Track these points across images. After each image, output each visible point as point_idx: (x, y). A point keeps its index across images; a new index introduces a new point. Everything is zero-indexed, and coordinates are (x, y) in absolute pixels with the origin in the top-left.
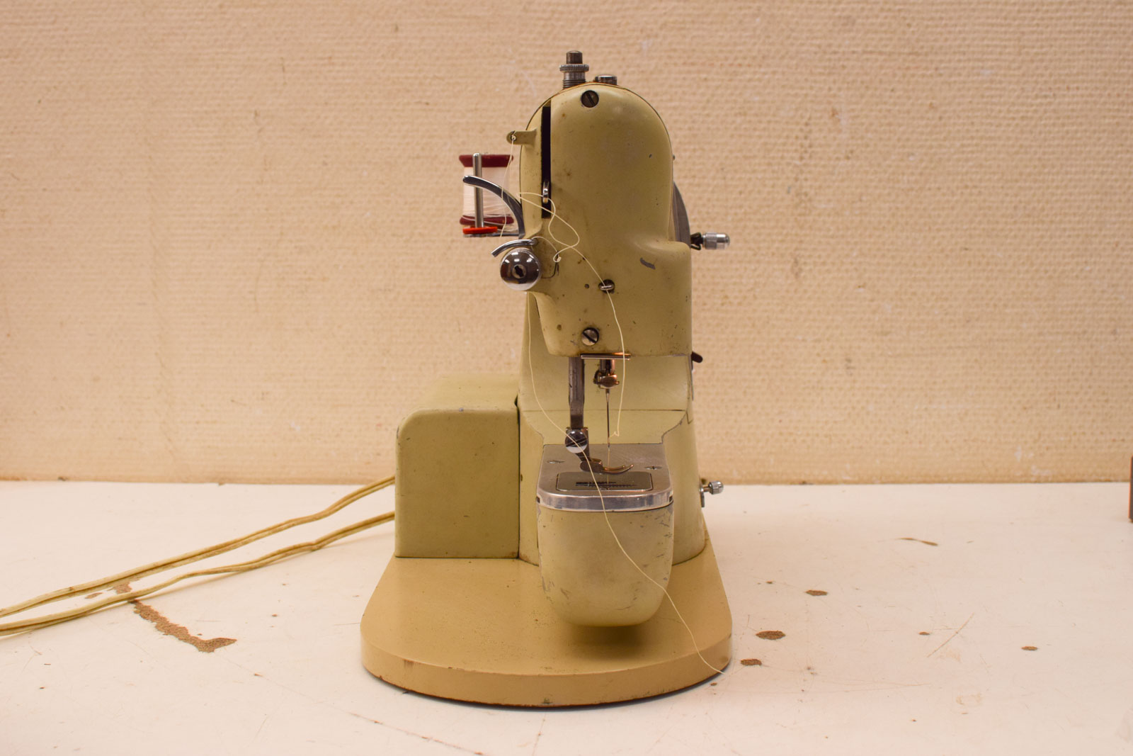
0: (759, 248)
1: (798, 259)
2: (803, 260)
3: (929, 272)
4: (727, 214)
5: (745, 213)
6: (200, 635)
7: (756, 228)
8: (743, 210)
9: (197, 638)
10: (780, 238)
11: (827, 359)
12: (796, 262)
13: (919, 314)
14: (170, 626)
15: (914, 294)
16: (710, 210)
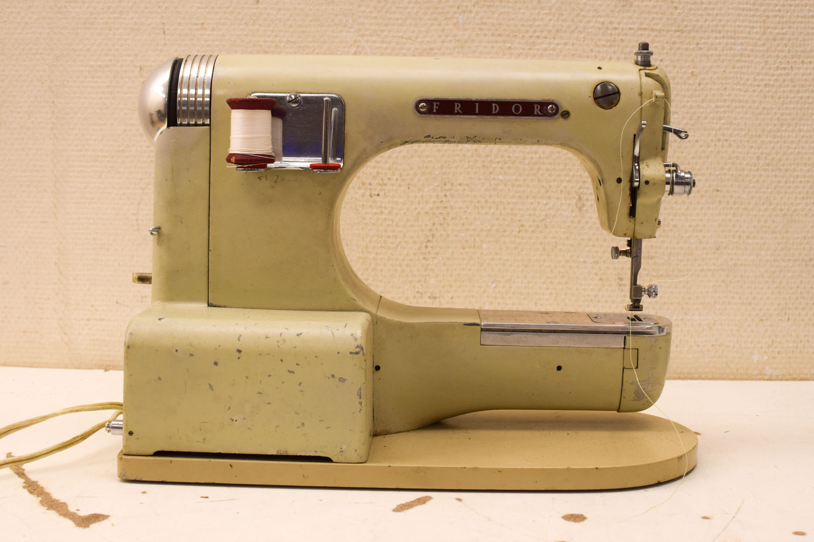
0: (550, 187)
1: (582, 196)
2: (585, 197)
3: (687, 209)
4: (524, 158)
5: (539, 158)
6: (78, 510)
7: (548, 170)
8: (538, 155)
9: (75, 513)
10: (568, 179)
11: (603, 277)
12: (580, 198)
13: (678, 243)
14: (53, 501)
15: (675, 226)
16: (511, 155)
